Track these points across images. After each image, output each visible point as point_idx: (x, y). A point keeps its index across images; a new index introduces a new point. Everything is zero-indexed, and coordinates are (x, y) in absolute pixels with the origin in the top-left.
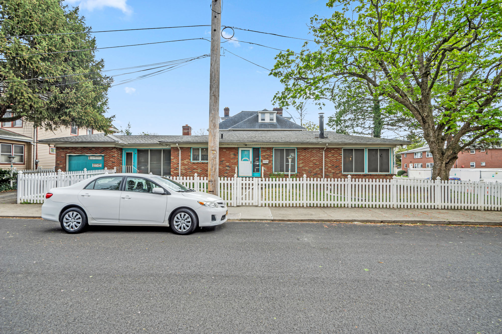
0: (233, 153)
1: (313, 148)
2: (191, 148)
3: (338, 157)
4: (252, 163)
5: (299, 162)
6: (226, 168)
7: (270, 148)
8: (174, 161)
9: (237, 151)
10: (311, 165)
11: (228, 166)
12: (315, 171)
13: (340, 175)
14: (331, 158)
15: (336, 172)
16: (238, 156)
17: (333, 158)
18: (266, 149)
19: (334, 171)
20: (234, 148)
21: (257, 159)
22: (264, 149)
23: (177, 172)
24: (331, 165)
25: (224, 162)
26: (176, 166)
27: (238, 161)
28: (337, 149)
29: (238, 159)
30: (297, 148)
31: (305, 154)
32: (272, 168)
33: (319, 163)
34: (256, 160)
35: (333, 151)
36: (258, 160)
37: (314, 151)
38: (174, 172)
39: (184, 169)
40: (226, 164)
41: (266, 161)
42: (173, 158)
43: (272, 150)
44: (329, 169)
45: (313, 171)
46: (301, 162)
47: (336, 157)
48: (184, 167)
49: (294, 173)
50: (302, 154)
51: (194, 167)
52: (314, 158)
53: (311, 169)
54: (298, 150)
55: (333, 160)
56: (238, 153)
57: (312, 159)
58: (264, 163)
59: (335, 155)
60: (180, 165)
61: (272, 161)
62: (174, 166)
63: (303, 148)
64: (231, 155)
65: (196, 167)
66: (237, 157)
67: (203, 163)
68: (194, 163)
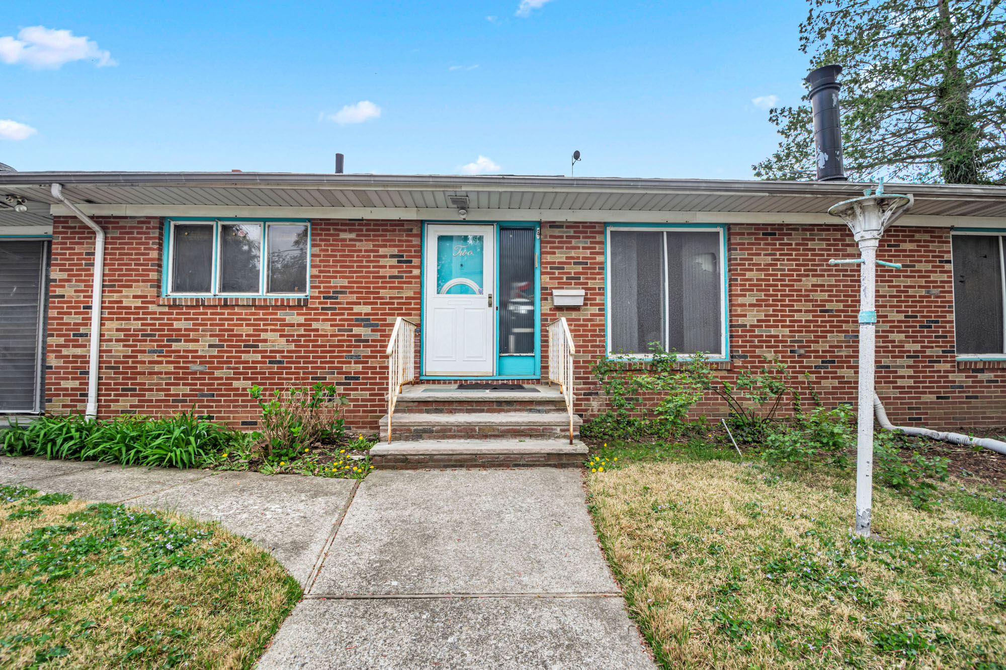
0: (395, 251)
1: (811, 228)
2: (162, 222)
3: (933, 277)
4: (496, 303)
5: (740, 300)
6: (356, 330)
7: (592, 225)
8: (68, 291)
9: (415, 241)
10: (804, 317)
11: (364, 321)
12: (822, 346)
13: (948, 366)
14: (902, 282)
15: (928, 352)
16: (420, 267)
17: (909, 282)
18: (571, 232)
19: (918, 347)
20: (400, 223)
21: (522, 289)
22: (557, 232)
23: (79, 351)
24: (901, 317)
25: (342, 298)
26: (79, 319)
27: (419, 296)
28: (927, 237)
29: (421, 284)
30: (728, 227)
31: (769, 259)
32: (603, 326)
33: (841, 306)
34: (513, 293)
35: (908, 246)
36: (529, 291)
37: (816, 245)
38: (65, 352)
39: (121, 335)
40: (357, 309)
41: (571, 296)
42: (64, 275)
43: (599, 238)
44: (892, 336)
45: (813, 347)
46: (749, 299)
47: (925, 275)
48: (124, 325)
49: (714, 357)
50: (755, 259)
51: (176, 325)
52: (814, 280)
53: (804, 336)
54: (736, 240)
55: (911, 292)
56: (420, 253)
57: (808, 282)
58: (558, 302)
59: (918, 266)
60: (95, 314)
61: (602, 291)
62: (66, 319)
63: (757, 226)
64: (383, 262)
65: (190, 325)
66: (416, 272)
67: (226, 306)
68: (174, 305)
